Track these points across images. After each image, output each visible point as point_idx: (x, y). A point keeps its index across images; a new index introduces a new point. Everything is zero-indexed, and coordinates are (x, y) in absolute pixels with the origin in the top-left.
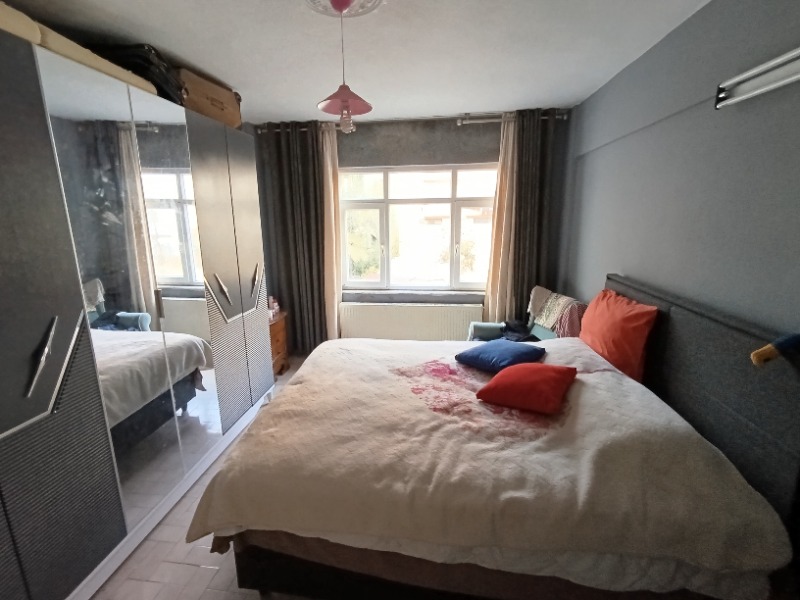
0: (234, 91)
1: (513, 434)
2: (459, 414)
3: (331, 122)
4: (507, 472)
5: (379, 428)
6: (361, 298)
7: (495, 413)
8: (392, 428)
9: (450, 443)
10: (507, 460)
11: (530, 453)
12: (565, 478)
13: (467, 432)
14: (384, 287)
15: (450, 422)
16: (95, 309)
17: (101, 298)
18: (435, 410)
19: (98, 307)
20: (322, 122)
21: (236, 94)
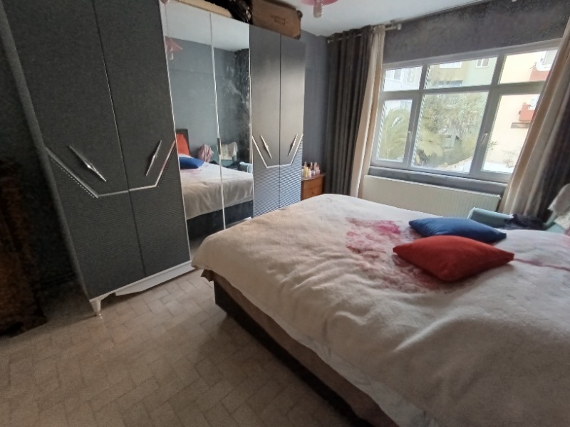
0: (297, 9)
1: (393, 282)
2: (366, 257)
3: (381, 25)
4: (359, 300)
5: (299, 244)
6: (383, 174)
7: (397, 264)
8: (308, 247)
9: (337, 269)
10: (366, 294)
11: (394, 298)
12: (404, 326)
13: (358, 268)
14: (406, 167)
15: (351, 258)
16: (231, 159)
17: (235, 153)
18: (349, 247)
19: (233, 158)
20: (374, 26)
21: (299, 12)
